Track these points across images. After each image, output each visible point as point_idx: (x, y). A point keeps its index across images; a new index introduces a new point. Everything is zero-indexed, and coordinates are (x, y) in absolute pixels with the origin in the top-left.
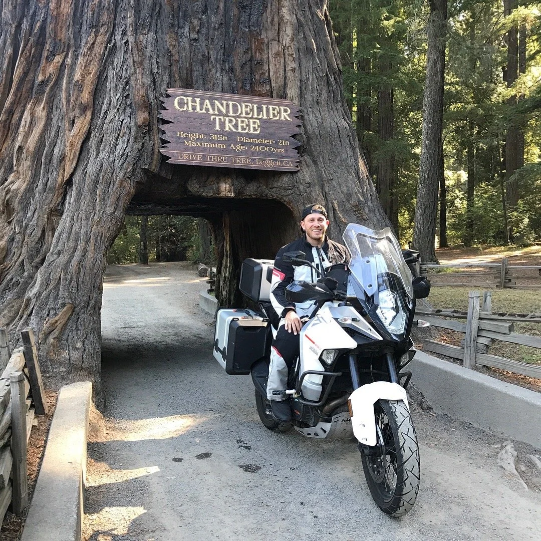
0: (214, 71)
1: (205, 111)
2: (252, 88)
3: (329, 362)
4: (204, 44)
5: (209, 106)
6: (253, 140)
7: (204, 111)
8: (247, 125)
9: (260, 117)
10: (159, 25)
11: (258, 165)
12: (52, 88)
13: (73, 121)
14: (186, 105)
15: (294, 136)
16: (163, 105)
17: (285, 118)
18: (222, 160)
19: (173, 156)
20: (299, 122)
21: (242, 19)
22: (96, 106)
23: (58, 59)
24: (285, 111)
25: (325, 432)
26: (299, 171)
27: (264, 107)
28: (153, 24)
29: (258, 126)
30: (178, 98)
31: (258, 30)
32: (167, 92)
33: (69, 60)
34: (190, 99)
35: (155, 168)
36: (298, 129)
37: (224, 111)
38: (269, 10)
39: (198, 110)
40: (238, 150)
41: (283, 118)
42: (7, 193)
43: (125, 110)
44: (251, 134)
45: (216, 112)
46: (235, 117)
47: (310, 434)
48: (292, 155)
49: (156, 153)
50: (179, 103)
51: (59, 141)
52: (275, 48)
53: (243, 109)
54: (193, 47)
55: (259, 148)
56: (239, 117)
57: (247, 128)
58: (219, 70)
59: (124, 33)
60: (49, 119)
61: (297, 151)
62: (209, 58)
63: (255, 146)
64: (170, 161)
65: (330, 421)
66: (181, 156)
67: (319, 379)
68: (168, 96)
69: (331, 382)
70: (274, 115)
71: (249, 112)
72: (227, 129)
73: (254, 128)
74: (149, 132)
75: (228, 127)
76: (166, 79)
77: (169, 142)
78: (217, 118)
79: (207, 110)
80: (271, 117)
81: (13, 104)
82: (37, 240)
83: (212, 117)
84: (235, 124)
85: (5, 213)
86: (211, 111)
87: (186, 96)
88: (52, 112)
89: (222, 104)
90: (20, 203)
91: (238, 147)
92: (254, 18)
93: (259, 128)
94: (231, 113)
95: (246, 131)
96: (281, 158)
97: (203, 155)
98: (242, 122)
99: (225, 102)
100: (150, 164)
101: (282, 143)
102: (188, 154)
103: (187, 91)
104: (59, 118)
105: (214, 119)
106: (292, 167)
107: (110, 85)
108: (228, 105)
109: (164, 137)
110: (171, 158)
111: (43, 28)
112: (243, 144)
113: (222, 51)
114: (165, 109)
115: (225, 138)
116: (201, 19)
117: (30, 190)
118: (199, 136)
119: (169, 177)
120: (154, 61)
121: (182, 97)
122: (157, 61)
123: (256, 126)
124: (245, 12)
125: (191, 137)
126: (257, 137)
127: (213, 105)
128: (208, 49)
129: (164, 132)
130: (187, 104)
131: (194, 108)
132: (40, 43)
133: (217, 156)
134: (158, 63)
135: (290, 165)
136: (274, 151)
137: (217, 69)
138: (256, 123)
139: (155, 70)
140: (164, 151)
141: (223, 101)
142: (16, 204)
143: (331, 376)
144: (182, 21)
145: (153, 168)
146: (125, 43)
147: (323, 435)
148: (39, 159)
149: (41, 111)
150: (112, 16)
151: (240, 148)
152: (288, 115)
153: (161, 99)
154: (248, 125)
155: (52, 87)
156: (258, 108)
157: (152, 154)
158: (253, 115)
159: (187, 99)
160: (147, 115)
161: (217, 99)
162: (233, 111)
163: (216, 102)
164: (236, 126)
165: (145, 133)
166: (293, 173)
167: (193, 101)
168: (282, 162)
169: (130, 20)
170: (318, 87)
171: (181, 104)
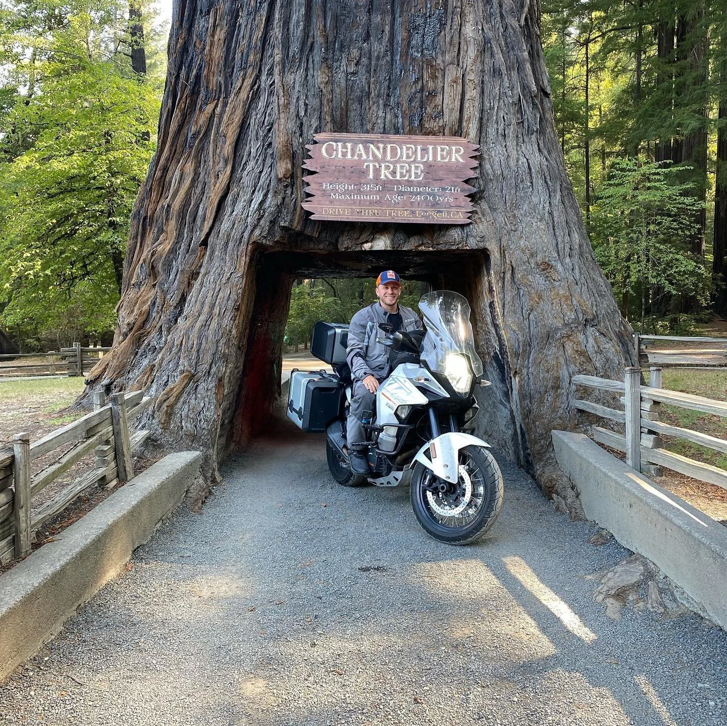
0: (374, 108)
1: (358, 157)
2: (421, 125)
3: (403, 416)
4: (364, 77)
5: (363, 152)
6: (413, 189)
7: (356, 157)
8: (407, 172)
9: (425, 160)
10: (311, 60)
11: (419, 218)
12: (201, 140)
13: (218, 175)
14: (335, 152)
15: (467, 181)
16: (309, 153)
17: (456, 159)
18: (374, 214)
19: (317, 211)
20: (475, 163)
21: (414, 42)
22: (237, 157)
23: (209, 108)
24: (458, 151)
25: (397, 480)
26: (471, 223)
27: (431, 147)
28: (304, 59)
29: (422, 172)
30: (326, 144)
31: (433, 54)
32: (314, 139)
33: (218, 110)
34: (340, 144)
35: (297, 226)
36: (472, 172)
37: (380, 156)
38: (448, 28)
39: (349, 156)
40: (395, 201)
41: (453, 160)
42: (152, 255)
43: (264, 160)
44: (412, 181)
45: (371, 158)
46: (394, 163)
47: (383, 484)
48: (463, 204)
49: (298, 209)
50: (327, 150)
51: (204, 199)
52: (452, 73)
53: (403, 151)
54: (351, 83)
55: (420, 197)
56: (397, 162)
57: (408, 174)
58: (381, 106)
59: (270, 73)
60: (196, 174)
61: (470, 199)
62: (369, 94)
63: (416, 195)
64: (312, 217)
65: (401, 470)
66: (326, 211)
67: (393, 431)
68: (315, 142)
69: (405, 433)
70: (443, 157)
71: (411, 155)
72: (383, 177)
73: (416, 173)
74: (292, 185)
75: (384, 174)
76: (315, 123)
77: (313, 196)
78: (371, 165)
79: (360, 156)
80: (439, 159)
81: (167, 160)
82: (175, 304)
83: (366, 164)
84: (392, 171)
85: (152, 276)
86: (364, 157)
87: (336, 141)
88: (200, 166)
89: (378, 148)
90: (164, 265)
91: (395, 197)
92: (428, 40)
93: (423, 174)
94: (389, 158)
95: (406, 178)
96: (448, 208)
97: (351, 209)
98: (402, 167)
99: (381, 146)
100: (292, 221)
101: (451, 190)
102: (334, 208)
103: (337, 135)
104: (206, 173)
105: (368, 166)
106: (461, 219)
107: (252, 133)
108: (385, 149)
109: (308, 190)
110: (314, 214)
111: (198, 77)
112: (401, 193)
113: (387, 83)
114: (310, 157)
115: (379, 188)
116: (361, 49)
117: (173, 251)
118: (348, 187)
119: (316, 235)
120: (301, 103)
121: (331, 143)
122: (305, 103)
123: (419, 171)
124: (417, 33)
125: (339, 188)
126: (419, 184)
127: (367, 149)
128: (369, 84)
129: (308, 184)
130: (337, 150)
131: (344, 154)
132: (195, 93)
133: (369, 209)
134: (306, 105)
135: (460, 216)
136: (439, 200)
137: (378, 105)
138: (420, 168)
139: (302, 113)
140: (306, 206)
141: (379, 145)
142: (160, 267)
143: (405, 428)
144: (338, 53)
145: (295, 224)
146: (271, 85)
147: (395, 484)
148: (184, 218)
149: (189, 167)
150: (259, 56)
151: (397, 199)
152: (461, 156)
153: (307, 146)
154: (409, 171)
155: (201, 138)
156: (423, 150)
157: (295, 209)
158: (416, 158)
159: (337, 145)
160: (289, 166)
161: (372, 142)
162: (391, 155)
163: (372, 146)
164: (394, 173)
165: (286, 186)
166: (462, 226)
167: (345, 147)
168: (449, 213)
169: (277, 58)
170: (505, 116)
171: (330, 150)
